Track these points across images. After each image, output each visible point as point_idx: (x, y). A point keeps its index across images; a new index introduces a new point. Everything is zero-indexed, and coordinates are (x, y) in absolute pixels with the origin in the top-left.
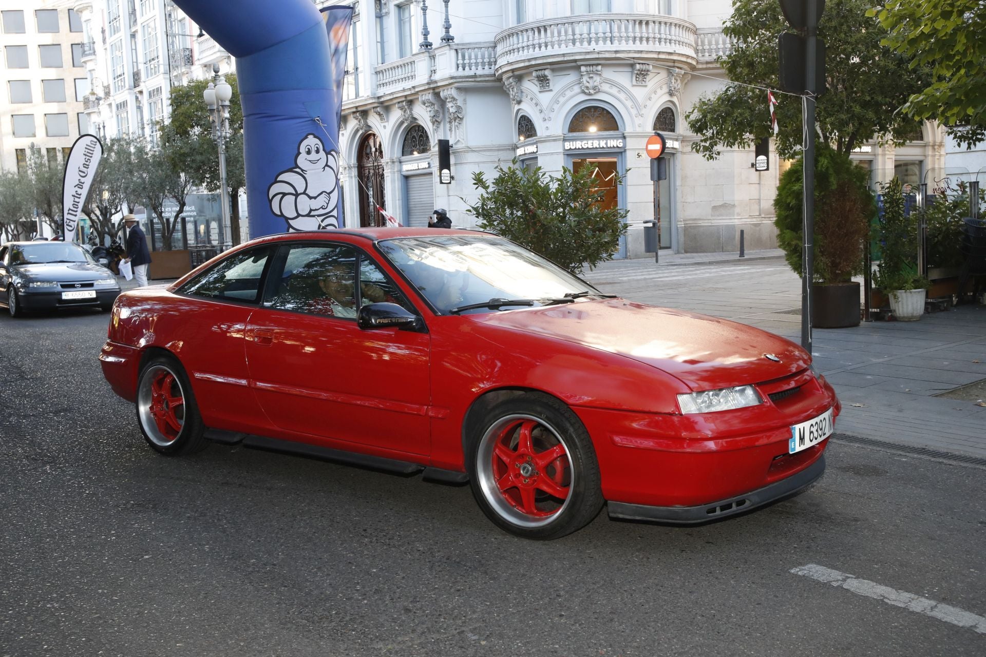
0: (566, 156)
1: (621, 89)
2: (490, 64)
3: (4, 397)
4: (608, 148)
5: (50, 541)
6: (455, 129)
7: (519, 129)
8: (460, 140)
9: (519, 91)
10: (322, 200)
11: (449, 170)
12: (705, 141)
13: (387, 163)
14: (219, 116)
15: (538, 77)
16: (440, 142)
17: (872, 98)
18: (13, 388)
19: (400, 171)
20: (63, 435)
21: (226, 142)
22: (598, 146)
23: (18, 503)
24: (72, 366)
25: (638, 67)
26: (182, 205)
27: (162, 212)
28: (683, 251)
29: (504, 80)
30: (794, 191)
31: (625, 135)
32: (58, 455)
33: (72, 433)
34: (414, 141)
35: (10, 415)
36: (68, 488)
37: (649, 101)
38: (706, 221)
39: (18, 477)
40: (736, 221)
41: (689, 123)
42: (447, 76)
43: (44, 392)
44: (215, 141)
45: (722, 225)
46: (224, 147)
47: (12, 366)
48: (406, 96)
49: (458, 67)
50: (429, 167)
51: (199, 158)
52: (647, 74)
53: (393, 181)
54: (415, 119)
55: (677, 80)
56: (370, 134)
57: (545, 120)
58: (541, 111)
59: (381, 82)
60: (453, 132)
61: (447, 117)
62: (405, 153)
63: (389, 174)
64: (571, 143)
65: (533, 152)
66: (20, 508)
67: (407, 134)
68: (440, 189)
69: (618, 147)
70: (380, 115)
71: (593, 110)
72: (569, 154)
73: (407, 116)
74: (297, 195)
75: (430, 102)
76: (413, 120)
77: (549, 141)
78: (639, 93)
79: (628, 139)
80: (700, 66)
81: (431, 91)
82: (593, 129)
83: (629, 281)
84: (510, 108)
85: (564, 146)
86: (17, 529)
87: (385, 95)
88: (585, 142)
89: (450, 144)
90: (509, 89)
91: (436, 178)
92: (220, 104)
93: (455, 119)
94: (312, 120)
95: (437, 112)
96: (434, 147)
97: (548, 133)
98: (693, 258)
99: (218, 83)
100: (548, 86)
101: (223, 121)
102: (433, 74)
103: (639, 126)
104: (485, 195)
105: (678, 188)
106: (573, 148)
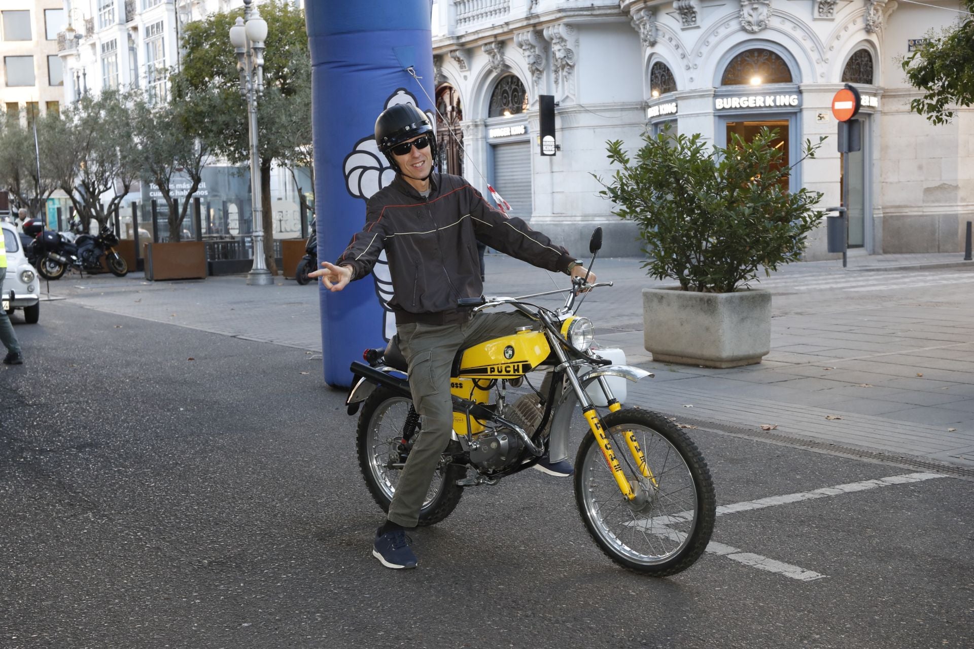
0: (717, 118)
1: (798, 24)
3: (8, 427)
4: (777, 107)
5: (120, 602)
6: (563, 81)
7: (652, 81)
8: (570, 95)
9: (654, 29)
11: (554, 137)
12: (931, 96)
13: (468, 127)
14: (250, 62)
15: (680, 9)
16: (542, 98)
18: (14, 416)
19: (486, 138)
20: (97, 476)
21: (259, 98)
22: (762, 105)
23: (66, 556)
24: (82, 390)
26: (197, 180)
27: (169, 190)
28: (881, 251)
29: (632, 13)
31: (802, 88)
32: (99, 501)
33: (107, 474)
34: (505, 98)
35: (22, 450)
36: (124, 541)
37: (836, 41)
38: (916, 209)
39: (56, 525)
40: (959, 208)
42: (554, 8)
43: (57, 423)
44: (244, 95)
45: (939, 215)
46: (255, 103)
47: (4, 388)
48: (495, 36)
50: (526, 133)
51: (221, 118)
52: (835, 3)
53: (476, 151)
54: (508, 67)
55: (877, 11)
56: (445, 88)
57: (688, 68)
58: (684, 56)
59: (462, 17)
60: (560, 85)
61: (552, 65)
62: (492, 113)
63: (471, 142)
64: (725, 100)
65: (672, 113)
66: (71, 562)
67: (496, 87)
68: (540, 163)
69: (790, 105)
70: (459, 61)
71: (756, 54)
72: (721, 115)
73: (496, 62)
74: (382, 169)
75: (530, 44)
76: (505, 69)
77: (694, 97)
78: (823, 30)
79: (805, 95)
82: (756, 80)
83: (809, 292)
84: (639, 51)
85: (714, 104)
86: (74, 586)
87: (467, 34)
88: (745, 98)
89: (556, 101)
90: (638, 25)
91: (535, 148)
92: (251, 46)
93: (563, 67)
94: (403, 71)
95: (538, 57)
96: (533, 105)
97: (693, 86)
98: (896, 260)
99: (249, 18)
100: (695, 21)
101: (255, 68)
102: (534, 6)
103: (822, 77)
104: (623, 172)
105: (875, 162)
106: (727, 107)
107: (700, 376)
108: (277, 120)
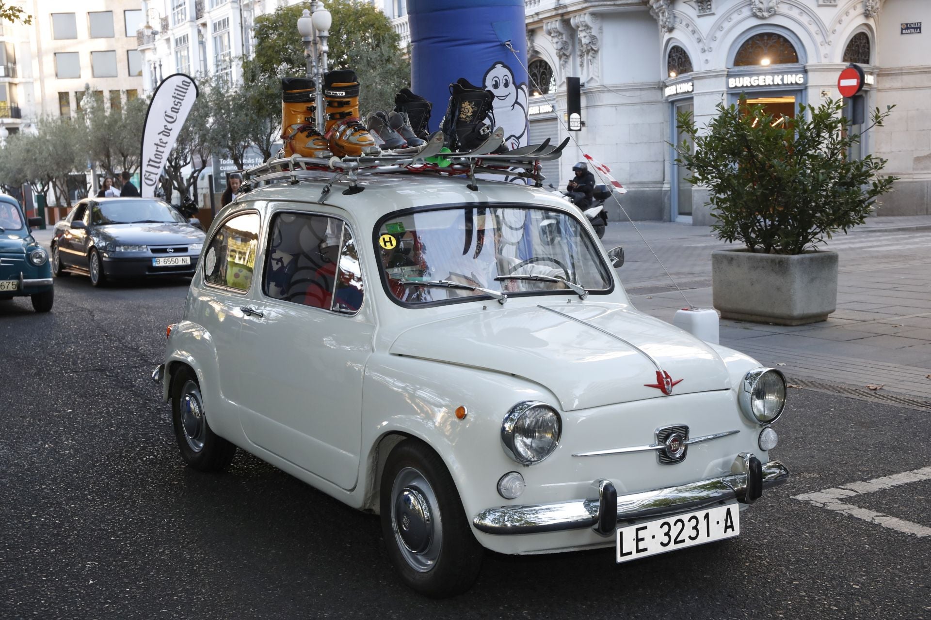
0: (730, 96)
1: (804, 10)
4: (785, 85)
6: (588, 64)
7: (669, 63)
8: (594, 77)
9: (672, 16)
11: (580, 114)
14: (316, 50)
16: (569, 80)
22: (771, 83)
26: (267, 155)
28: (876, 214)
31: (807, 68)
34: (535, 80)
37: (838, 25)
38: (908, 176)
45: (927, 181)
50: (553, 111)
54: (537, 52)
57: (704, 51)
58: (699, 40)
60: (585, 67)
61: (577, 50)
64: (737, 79)
65: (688, 92)
69: (796, 83)
71: (766, 38)
72: (734, 93)
75: (558, 32)
76: (534, 54)
77: (709, 77)
78: (827, 15)
79: (810, 74)
81: (559, 18)
84: (657, 36)
85: (727, 83)
88: (756, 78)
89: (581, 82)
90: (657, 14)
91: (562, 124)
92: (317, 35)
93: (588, 52)
94: (501, 45)
96: (560, 86)
97: (708, 67)
98: (892, 222)
99: (315, 10)
100: (710, 9)
101: (320, 54)
103: (825, 57)
104: (690, 142)
105: (870, 134)
106: (739, 85)
107: (775, 334)
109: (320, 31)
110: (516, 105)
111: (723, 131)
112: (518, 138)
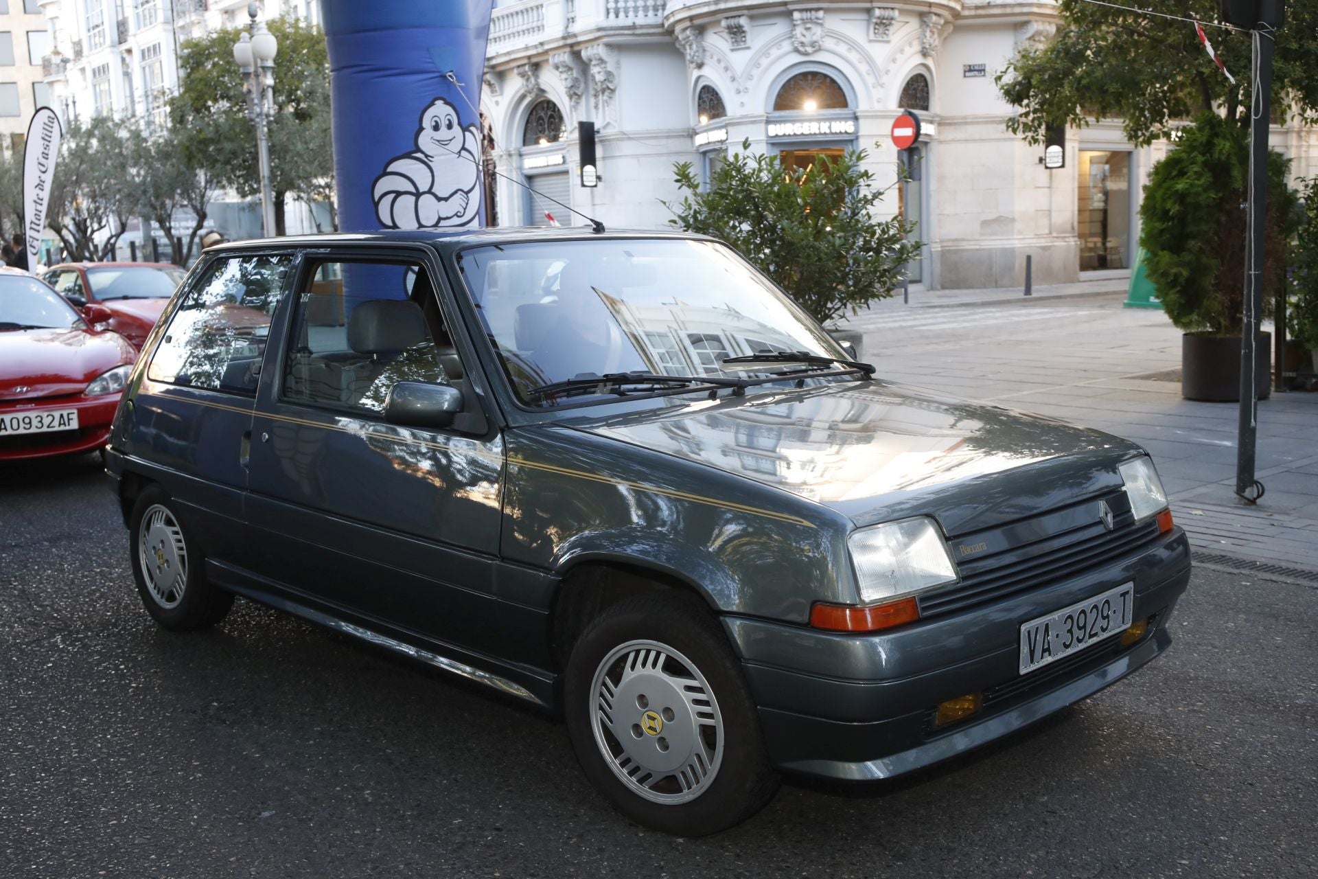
0: (770, 146)
1: (853, 45)
2: (656, 9)
4: (832, 133)
6: (603, 106)
7: (699, 105)
8: (611, 122)
9: (701, 50)
10: (456, 204)
11: (594, 165)
12: (1027, 115)
13: (501, 156)
14: (258, 84)
15: (729, 28)
16: (582, 125)
17: (1301, 46)
19: (520, 168)
21: (269, 123)
22: (817, 132)
25: (877, 12)
26: (202, 216)
27: (170, 228)
28: (939, 287)
29: (677, 32)
30: (1177, 191)
31: (858, 114)
32: (72, 617)
34: (541, 124)
36: (101, 678)
37: (892, 64)
38: (973, 243)
40: (1016, 242)
41: (1002, 88)
42: (593, 26)
44: (252, 120)
45: (996, 249)
46: (266, 129)
48: (529, 57)
49: (608, 13)
50: (564, 162)
51: (228, 146)
52: (890, 24)
54: (543, 91)
55: (932, 32)
57: (738, 92)
58: (733, 79)
60: (601, 110)
61: (591, 89)
62: (527, 141)
63: (504, 173)
64: (778, 126)
65: (721, 141)
67: (531, 113)
68: (580, 195)
69: (846, 133)
70: (490, 84)
71: (810, 77)
72: (774, 142)
73: (530, 86)
74: (418, 195)
75: (567, 66)
76: (540, 93)
77: (745, 123)
78: (879, 52)
79: (861, 121)
80: (966, 13)
82: (810, 105)
84: (685, 74)
85: (767, 131)
87: (498, 56)
88: (798, 125)
89: (596, 128)
90: (684, 46)
91: (574, 179)
92: (259, 64)
93: (603, 91)
94: (441, 76)
95: (576, 80)
96: (571, 132)
97: (744, 112)
98: (956, 296)
99: (256, 34)
100: (745, 41)
101: (264, 90)
102: (571, 24)
103: (878, 102)
104: (691, 199)
105: (932, 193)
106: (780, 134)
108: (291, 147)
109: (262, 60)
110: (463, 152)
111: (724, 186)
112: (467, 193)
